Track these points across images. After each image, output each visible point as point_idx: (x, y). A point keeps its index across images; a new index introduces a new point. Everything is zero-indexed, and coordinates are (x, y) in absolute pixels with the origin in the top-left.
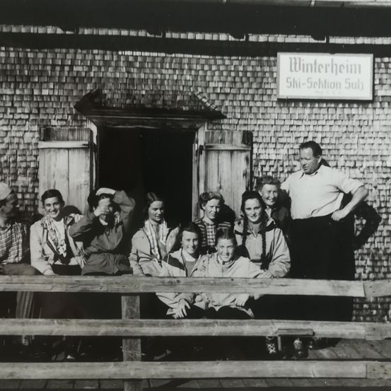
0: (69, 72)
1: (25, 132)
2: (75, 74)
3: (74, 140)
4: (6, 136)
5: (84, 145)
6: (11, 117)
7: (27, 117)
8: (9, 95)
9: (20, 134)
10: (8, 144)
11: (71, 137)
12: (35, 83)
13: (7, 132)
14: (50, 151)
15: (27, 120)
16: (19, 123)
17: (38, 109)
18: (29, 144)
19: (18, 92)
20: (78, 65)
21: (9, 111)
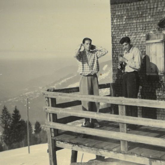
0: (156, 10)
1: (141, 37)
2: (158, 11)
3: (158, 39)
4: (135, 39)
5: (161, 41)
6: (136, 31)
7: (142, 31)
8: (135, 23)
9: (140, 38)
10: (136, 42)
11: (156, 38)
12: (144, 17)
13: (135, 38)
14: (149, 44)
15: (142, 32)
16: (139, 34)
17: (146, 27)
18: (143, 42)
19: (138, 21)
20: (159, 7)
21: (135, 29)
